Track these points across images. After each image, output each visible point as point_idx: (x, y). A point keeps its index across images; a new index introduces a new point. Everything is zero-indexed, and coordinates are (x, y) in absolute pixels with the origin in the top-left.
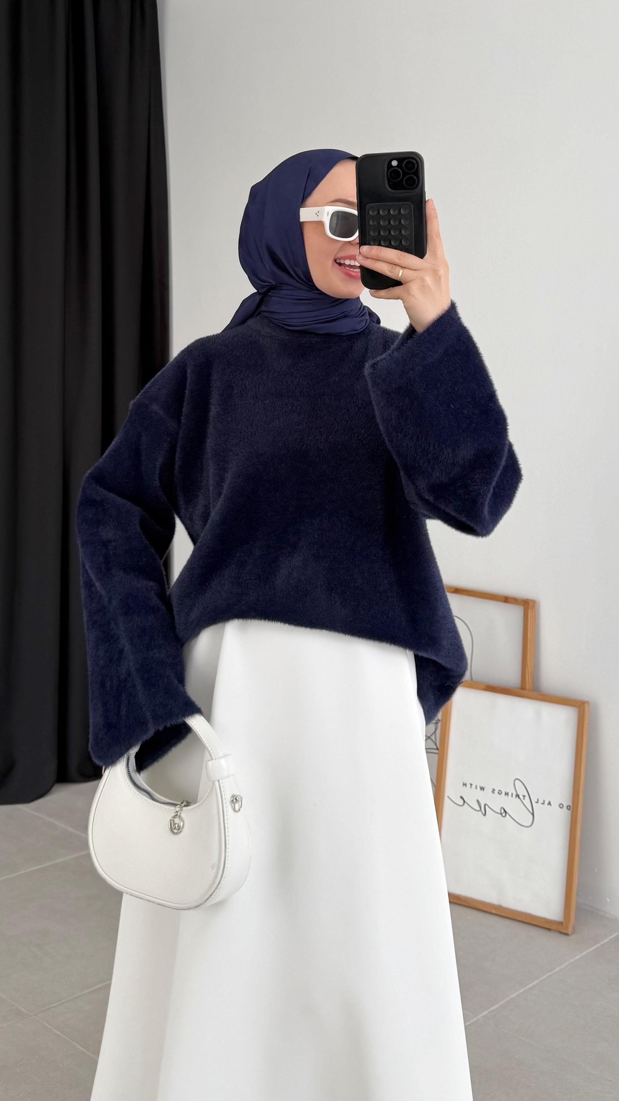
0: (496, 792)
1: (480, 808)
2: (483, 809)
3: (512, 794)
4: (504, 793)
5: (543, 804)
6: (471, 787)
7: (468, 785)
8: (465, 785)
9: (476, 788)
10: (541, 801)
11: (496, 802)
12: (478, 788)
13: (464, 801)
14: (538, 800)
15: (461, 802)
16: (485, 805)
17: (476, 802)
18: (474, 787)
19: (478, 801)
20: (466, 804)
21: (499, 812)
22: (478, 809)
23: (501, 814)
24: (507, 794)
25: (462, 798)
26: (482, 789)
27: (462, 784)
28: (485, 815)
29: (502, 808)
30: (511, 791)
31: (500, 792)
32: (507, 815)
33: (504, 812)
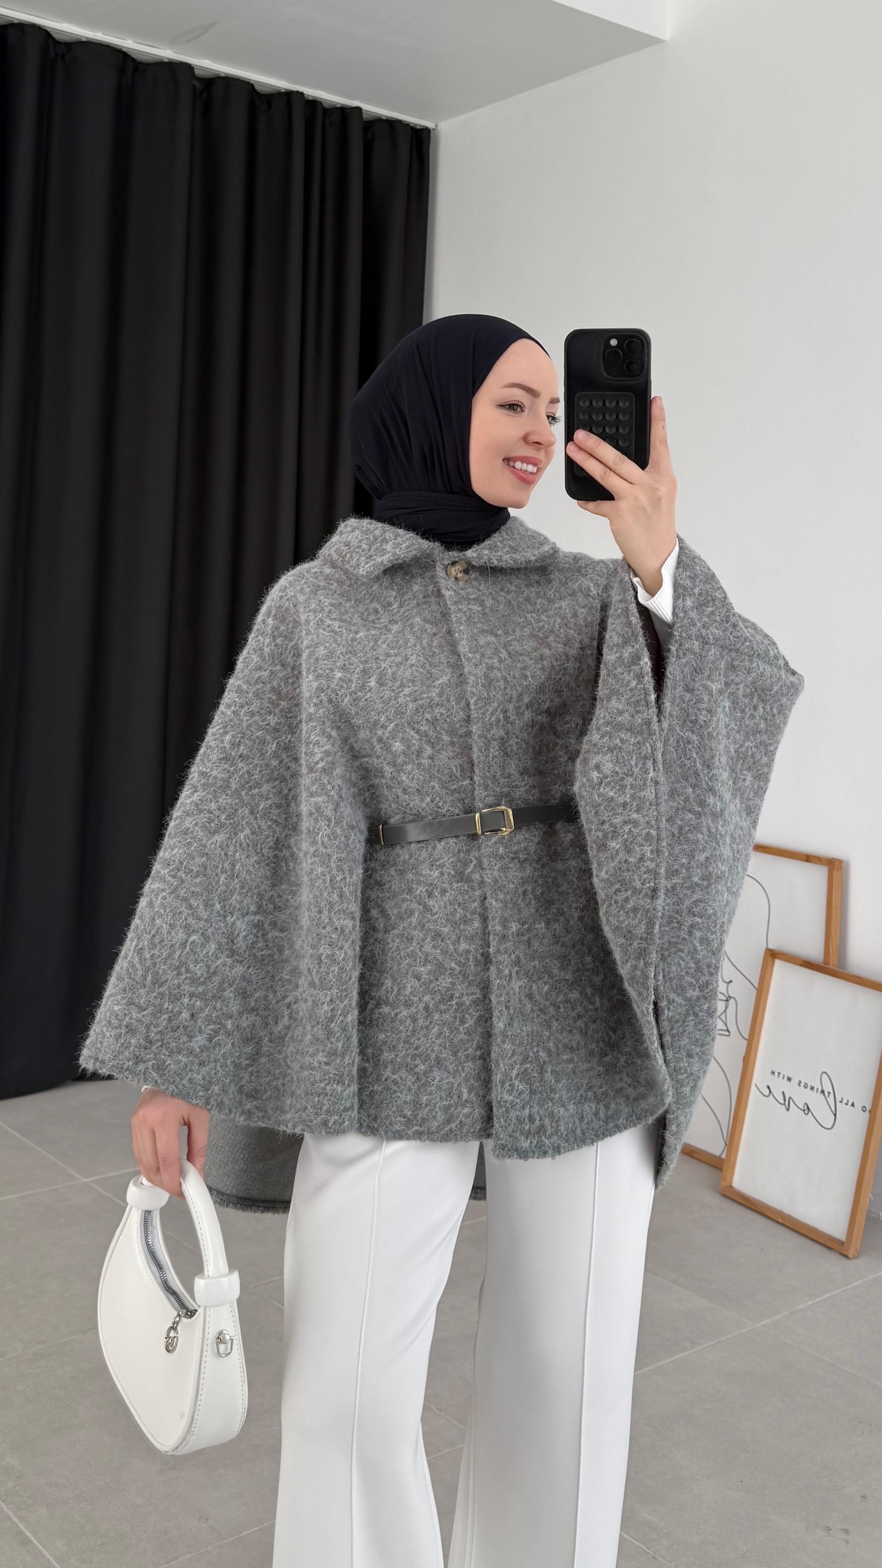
0: (802, 1084)
1: (785, 1101)
2: (787, 1103)
3: (817, 1089)
4: (809, 1087)
5: (847, 1104)
7: (776, 1074)
8: (773, 1073)
9: (783, 1078)
10: (845, 1101)
12: (786, 1078)
13: (770, 1092)
14: (842, 1099)
15: (767, 1092)
16: (790, 1098)
17: (781, 1094)
18: (781, 1076)
19: (783, 1092)
20: (771, 1096)
21: (802, 1108)
22: (783, 1102)
23: (804, 1111)
24: (812, 1088)
25: (768, 1087)
26: (789, 1079)
27: (770, 1072)
28: (788, 1110)
29: (806, 1104)
30: (817, 1085)
31: (806, 1086)
32: (810, 1113)
33: (807, 1109)
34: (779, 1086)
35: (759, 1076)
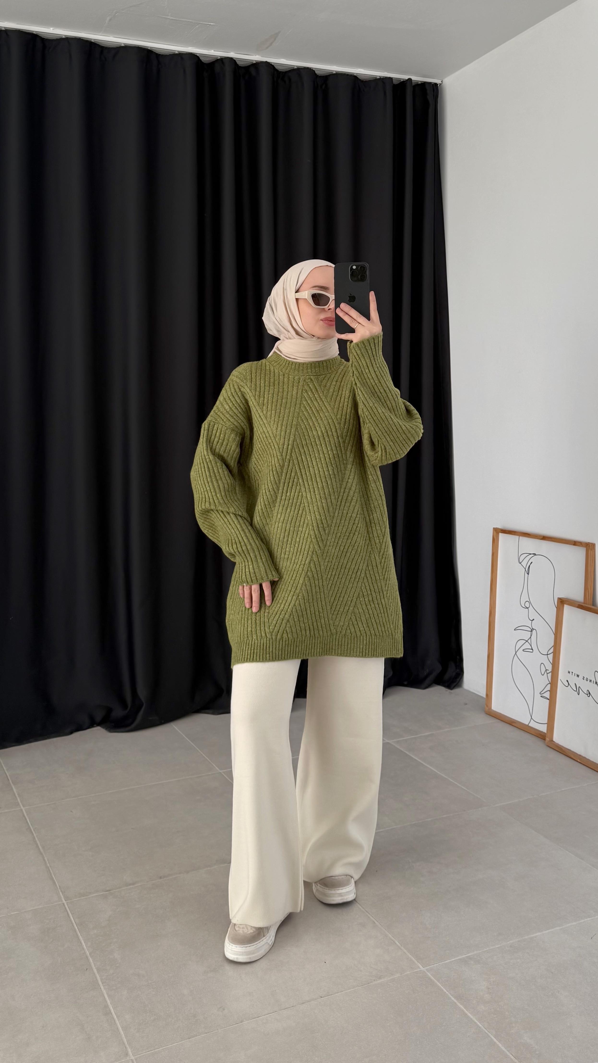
0: (585, 679)
1: (577, 689)
2: (578, 690)
3: (593, 681)
4: (589, 681)
7: (571, 673)
8: (569, 672)
9: (575, 675)
11: (585, 686)
12: (576, 675)
13: (569, 684)
15: (566, 684)
16: (579, 687)
17: (574, 685)
18: (573, 674)
19: (575, 684)
20: (569, 686)
21: (586, 693)
22: (576, 690)
23: (587, 694)
24: (591, 681)
25: (567, 681)
26: (578, 676)
27: (567, 671)
28: (579, 694)
29: (588, 690)
30: (593, 679)
31: (587, 680)
32: (591, 696)
33: (589, 694)
34: (573, 680)
35: (562, 675)
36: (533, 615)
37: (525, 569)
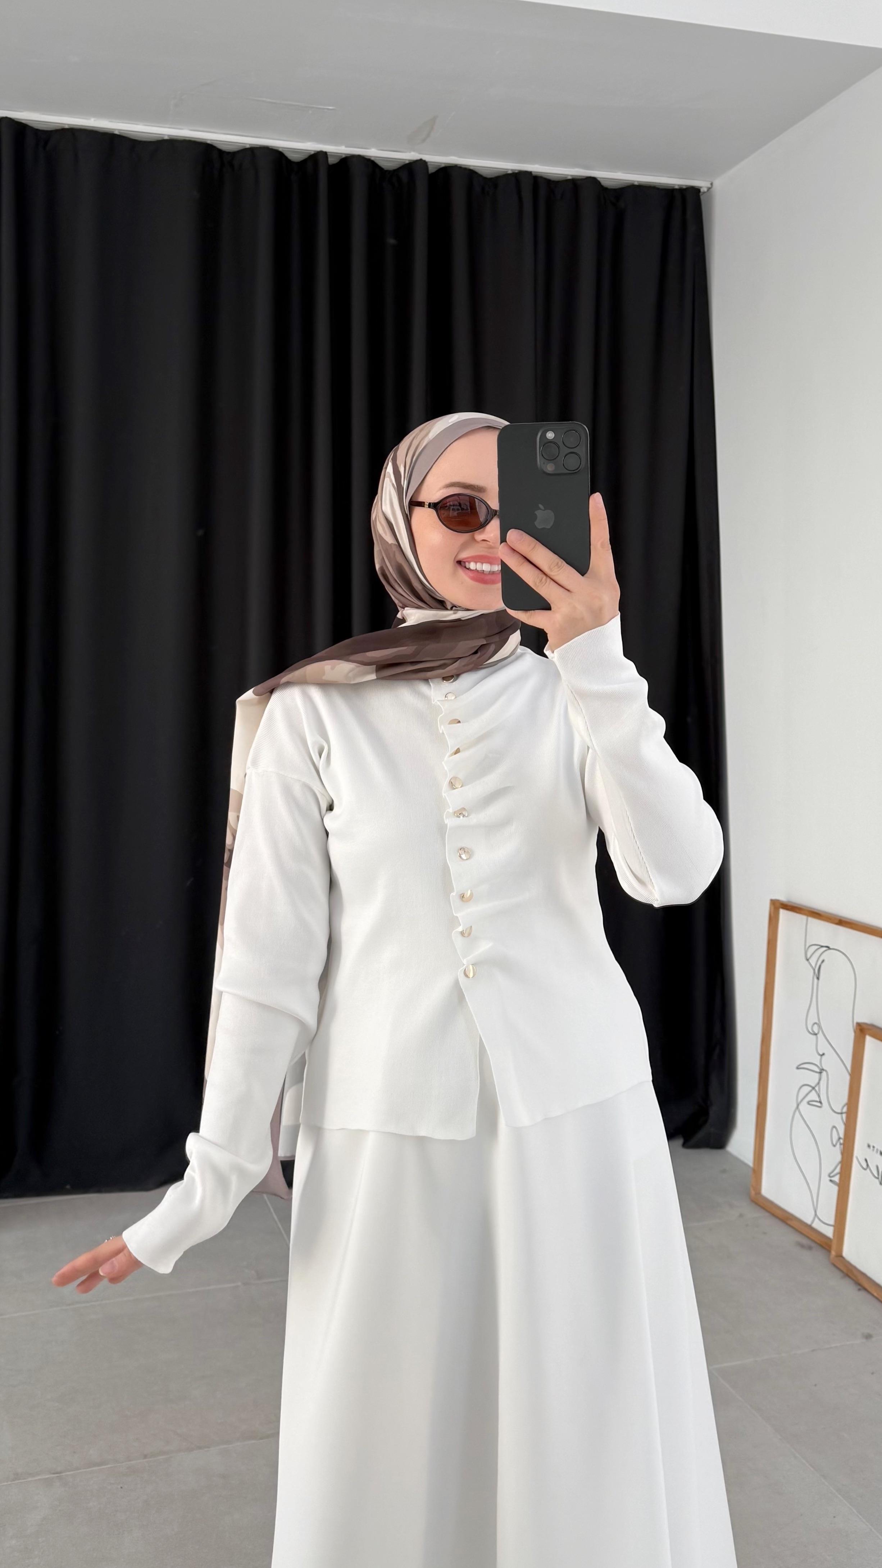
6: (873, 1150)
7: (872, 1148)
8: (869, 1146)
9: (877, 1152)
12: (879, 1152)
13: (868, 1165)
15: (865, 1166)
20: (868, 1170)
22: (876, 1175)
25: (866, 1160)
27: (866, 1145)
34: (874, 1160)
35: (859, 1149)
36: (823, 1047)
37: (814, 970)
